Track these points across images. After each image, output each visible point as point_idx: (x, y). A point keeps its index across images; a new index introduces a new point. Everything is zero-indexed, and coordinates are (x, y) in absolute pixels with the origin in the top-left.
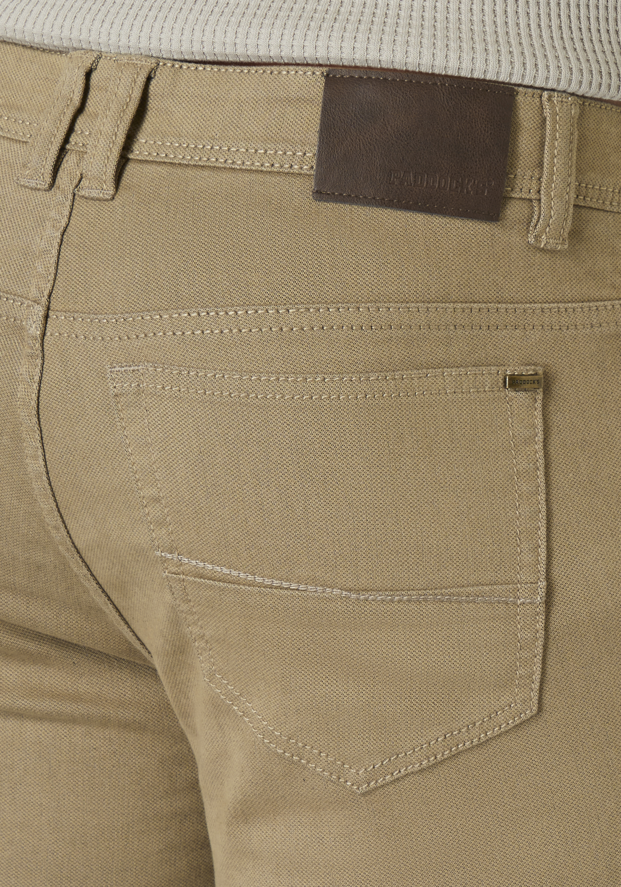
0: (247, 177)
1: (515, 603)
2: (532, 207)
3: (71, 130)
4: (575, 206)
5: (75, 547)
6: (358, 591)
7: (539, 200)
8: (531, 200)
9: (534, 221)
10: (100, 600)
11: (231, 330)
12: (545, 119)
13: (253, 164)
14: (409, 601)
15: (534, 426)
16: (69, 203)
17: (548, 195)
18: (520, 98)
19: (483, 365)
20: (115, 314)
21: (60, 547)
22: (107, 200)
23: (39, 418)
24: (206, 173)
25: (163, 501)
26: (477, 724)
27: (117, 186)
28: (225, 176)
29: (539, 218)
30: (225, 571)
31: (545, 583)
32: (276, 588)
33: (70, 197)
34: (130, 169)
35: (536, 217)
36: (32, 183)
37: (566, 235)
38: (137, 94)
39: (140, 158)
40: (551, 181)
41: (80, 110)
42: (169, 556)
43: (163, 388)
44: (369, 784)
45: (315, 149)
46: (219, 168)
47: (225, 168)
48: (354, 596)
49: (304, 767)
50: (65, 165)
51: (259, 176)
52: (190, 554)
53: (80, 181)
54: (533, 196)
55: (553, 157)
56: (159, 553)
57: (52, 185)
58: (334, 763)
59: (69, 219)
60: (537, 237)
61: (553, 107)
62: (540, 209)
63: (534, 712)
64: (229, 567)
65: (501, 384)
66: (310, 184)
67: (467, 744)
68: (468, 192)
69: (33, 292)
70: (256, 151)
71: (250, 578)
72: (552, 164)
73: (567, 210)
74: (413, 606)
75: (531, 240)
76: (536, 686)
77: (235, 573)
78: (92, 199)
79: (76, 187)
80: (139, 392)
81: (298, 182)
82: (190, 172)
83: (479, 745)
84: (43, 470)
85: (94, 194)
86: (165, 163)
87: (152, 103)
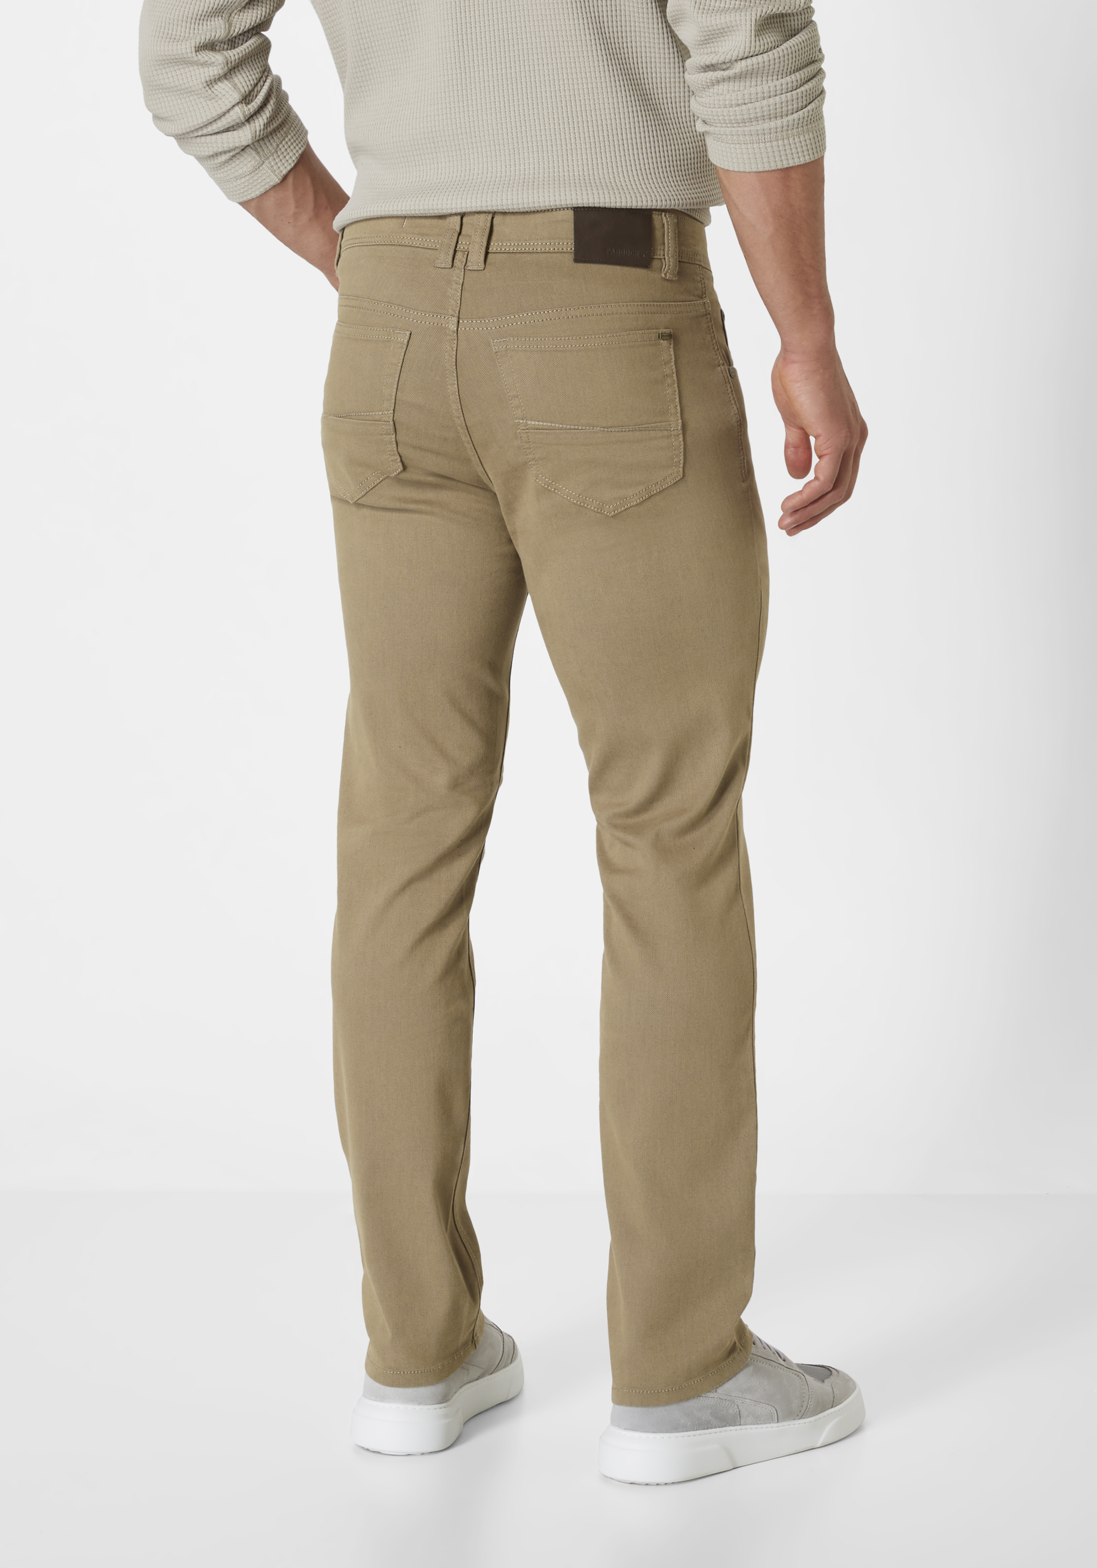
0: (544, 255)
1: (670, 430)
2: (662, 262)
3: (457, 242)
4: (679, 261)
5: (466, 426)
6: (607, 428)
7: (665, 259)
8: (661, 259)
9: (664, 268)
10: (471, 453)
11: (547, 320)
12: (664, 224)
13: (545, 249)
14: (629, 431)
15: (671, 355)
16: (462, 274)
17: (668, 256)
18: (654, 216)
19: (650, 329)
20: (492, 317)
21: (458, 428)
22: (482, 270)
23: (456, 366)
24: (526, 255)
25: (519, 397)
26: (659, 483)
27: (485, 264)
28: (534, 255)
29: (666, 266)
30: (549, 424)
31: (681, 421)
32: (572, 429)
33: (463, 270)
34: (490, 256)
35: (664, 266)
36: (443, 266)
37: (676, 273)
38: (489, 225)
39: (493, 251)
40: (669, 250)
41: (460, 234)
42: (521, 421)
43: (518, 347)
44: (614, 512)
45: (573, 241)
46: (530, 252)
47: (533, 252)
48: (606, 430)
49: (586, 508)
50: (456, 257)
51: (550, 254)
52: (532, 420)
53: (466, 263)
54: (662, 257)
55: (669, 240)
56: (516, 421)
57: (452, 266)
58: (599, 504)
59: (464, 279)
60: (665, 274)
61: (667, 219)
62: (665, 262)
63: (681, 477)
64: (551, 423)
65: (658, 337)
66: (572, 256)
67: (655, 491)
68: (637, 256)
69: (450, 312)
70: (546, 244)
71: (561, 426)
72: (669, 243)
73: (676, 263)
74: (630, 433)
75: (663, 276)
76: (681, 465)
77: (553, 425)
78: (474, 270)
79: (465, 266)
80: (507, 350)
81: (566, 255)
82: (518, 255)
83: (660, 492)
84: (457, 390)
85: (475, 268)
86: (505, 252)
87: (495, 228)
